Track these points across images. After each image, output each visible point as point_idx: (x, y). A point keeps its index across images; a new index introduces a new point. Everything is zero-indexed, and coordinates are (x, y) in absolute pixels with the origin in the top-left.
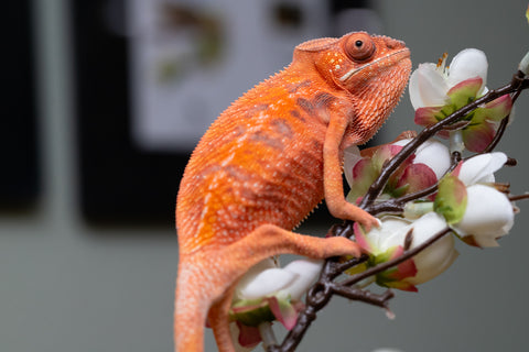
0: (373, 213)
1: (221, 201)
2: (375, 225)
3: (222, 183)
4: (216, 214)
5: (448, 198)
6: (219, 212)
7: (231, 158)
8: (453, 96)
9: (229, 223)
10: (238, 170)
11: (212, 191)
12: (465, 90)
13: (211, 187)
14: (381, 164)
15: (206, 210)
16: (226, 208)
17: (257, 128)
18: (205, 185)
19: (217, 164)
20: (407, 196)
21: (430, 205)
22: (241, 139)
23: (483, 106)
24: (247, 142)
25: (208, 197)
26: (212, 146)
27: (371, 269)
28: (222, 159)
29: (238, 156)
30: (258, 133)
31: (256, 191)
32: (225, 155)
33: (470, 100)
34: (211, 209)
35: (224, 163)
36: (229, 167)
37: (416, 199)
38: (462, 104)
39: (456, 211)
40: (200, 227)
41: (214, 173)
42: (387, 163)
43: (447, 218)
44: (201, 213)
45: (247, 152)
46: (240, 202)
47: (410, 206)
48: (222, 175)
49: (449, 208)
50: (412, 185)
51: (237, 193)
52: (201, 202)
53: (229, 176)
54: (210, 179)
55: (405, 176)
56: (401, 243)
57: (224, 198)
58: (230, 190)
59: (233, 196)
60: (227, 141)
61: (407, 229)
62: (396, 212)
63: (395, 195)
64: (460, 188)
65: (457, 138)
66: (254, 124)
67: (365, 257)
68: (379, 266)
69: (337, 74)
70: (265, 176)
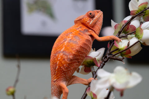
0: (120, 38)
1: (62, 64)
2: (121, 41)
3: (62, 57)
4: (61, 68)
5: (139, 34)
6: (61, 67)
7: (63, 49)
8: (140, 7)
9: (64, 70)
10: (66, 52)
11: (59, 60)
12: (143, 5)
13: (59, 59)
14: (122, 25)
15: (57, 67)
16: (63, 66)
17: (70, 39)
18: (57, 58)
19: (60, 50)
20: (129, 33)
21: (134, 35)
22: (66, 42)
23: (148, 9)
24: (68, 42)
25: (58, 63)
26: (58, 45)
27: (119, 52)
28: (61, 49)
29: (66, 47)
30: (70, 40)
31: (71, 58)
32: (62, 47)
33: (145, 8)
34: (59, 66)
35: (62, 50)
36: (63, 51)
37: (131, 34)
38: (143, 9)
40: (56, 72)
41: (59, 54)
43: (138, 38)
44: (56, 67)
45: (68, 46)
46: (67, 63)
47: (129, 36)
48: (62, 54)
50: (130, 31)
51: (66, 60)
52: (56, 63)
53: (64, 54)
54: (58, 56)
55: (128, 28)
56: (127, 45)
57: (63, 62)
58: (64, 59)
59: (65, 61)
60: (62, 43)
61: (129, 41)
62: (126, 37)
63: (125, 33)
65: (142, 18)
66: (69, 37)
67: (118, 49)
68: (121, 51)
69: (89, 23)
70: (73, 53)
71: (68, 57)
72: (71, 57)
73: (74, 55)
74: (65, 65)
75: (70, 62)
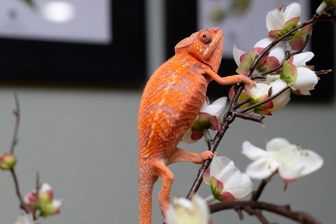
0: (252, 79)
1: (161, 128)
2: (255, 85)
3: (161, 116)
4: (158, 135)
5: (287, 73)
6: (160, 135)
7: (163, 100)
8: (287, 25)
9: (164, 140)
10: (168, 107)
11: (156, 121)
12: (291, 22)
13: (155, 119)
14: (254, 57)
15: (152, 133)
16: (163, 132)
17: (174, 82)
18: (152, 117)
19: (157, 104)
20: (267, 71)
21: (278, 76)
22: (166, 89)
23: (300, 30)
24: (171, 89)
25: (153, 127)
26: (151, 93)
27: (253, 106)
28: (159, 101)
29: (167, 99)
30: (174, 85)
31: (177, 118)
32: (160, 99)
33: (294, 27)
34: (155, 133)
35: (161, 104)
36: (163, 106)
37: (271, 73)
38: (290, 29)
39: (292, 79)
40: (149, 143)
41: (156, 110)
42: (257, 56)
43: (287, 82)
44: (149, 134)
45: (171, 96)
46: (170, 127)
47: (269, 76)
48: (160, 111)
49: (289, 78)
50: (268, 67)
51: (168, 122)
52: (150, 126)
53: (164, 112)
54: (154, 114)
55: (265, 62)
56: (267, 94)
57: (162, 126)
58: (165, 120)
59: (167, 124)
60: (159, 91)
61: (269, 87)
62: (262, 79)
63: (260, 71)
64: (294, 68)
65: (288, 44)
66: (171, 81)
67: (250, 100)
68: (257, 104)
69: (202, 53)
70: (181, 109)
71: (173, 116)
72: (177, 116)
73: (183, 112)
74: (165, 131)
75: (175, 125)
